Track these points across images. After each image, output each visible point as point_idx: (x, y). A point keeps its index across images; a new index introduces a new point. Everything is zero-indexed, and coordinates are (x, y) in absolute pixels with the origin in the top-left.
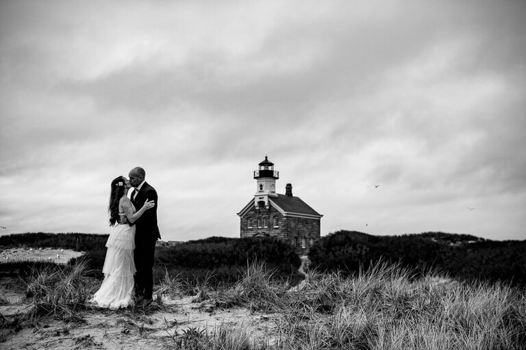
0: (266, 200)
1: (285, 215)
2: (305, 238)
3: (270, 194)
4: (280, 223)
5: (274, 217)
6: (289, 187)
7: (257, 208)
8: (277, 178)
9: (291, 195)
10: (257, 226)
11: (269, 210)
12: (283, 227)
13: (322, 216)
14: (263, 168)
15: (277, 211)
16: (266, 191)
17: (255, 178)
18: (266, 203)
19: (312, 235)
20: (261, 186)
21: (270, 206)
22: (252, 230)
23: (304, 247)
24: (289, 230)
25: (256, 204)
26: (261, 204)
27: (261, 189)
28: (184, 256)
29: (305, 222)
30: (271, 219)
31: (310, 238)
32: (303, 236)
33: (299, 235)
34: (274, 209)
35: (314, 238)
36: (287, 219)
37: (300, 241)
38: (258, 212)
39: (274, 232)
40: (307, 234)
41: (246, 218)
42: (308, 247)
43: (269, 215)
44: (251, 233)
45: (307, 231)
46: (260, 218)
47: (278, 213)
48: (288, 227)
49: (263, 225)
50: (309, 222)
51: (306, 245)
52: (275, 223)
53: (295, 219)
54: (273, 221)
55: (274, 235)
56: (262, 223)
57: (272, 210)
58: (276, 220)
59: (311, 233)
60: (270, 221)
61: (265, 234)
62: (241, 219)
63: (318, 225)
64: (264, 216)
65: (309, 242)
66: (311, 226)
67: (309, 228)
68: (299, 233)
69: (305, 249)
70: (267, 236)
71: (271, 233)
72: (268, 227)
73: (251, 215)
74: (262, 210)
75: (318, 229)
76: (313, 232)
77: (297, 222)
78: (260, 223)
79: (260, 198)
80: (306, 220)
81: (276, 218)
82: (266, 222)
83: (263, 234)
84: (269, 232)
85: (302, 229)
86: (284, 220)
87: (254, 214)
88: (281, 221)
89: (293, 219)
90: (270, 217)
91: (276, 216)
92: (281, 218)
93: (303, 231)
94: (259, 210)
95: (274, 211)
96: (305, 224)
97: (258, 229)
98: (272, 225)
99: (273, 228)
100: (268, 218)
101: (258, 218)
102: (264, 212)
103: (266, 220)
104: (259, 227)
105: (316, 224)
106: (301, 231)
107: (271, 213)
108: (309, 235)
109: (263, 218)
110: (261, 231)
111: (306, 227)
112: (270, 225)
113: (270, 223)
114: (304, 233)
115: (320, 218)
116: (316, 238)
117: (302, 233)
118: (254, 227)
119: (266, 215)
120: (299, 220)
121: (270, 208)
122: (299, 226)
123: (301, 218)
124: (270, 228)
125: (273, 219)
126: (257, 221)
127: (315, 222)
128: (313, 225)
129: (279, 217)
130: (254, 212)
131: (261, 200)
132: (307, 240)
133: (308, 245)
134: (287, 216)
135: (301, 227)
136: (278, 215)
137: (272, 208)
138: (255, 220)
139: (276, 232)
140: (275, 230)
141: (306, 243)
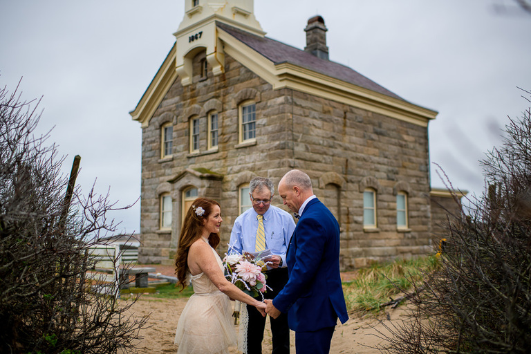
0: (208, 41)
1: (278, 85)
2: (375, 190)
3: (228, 15)
4: (261, 121)
5: (240, 102)
6: (316, 27)
7: (186, 81)
9: (325, 51)
10: (188, 148)
11: (222, 77)
12: (273, 136)
13: (436, 113)
15: (250, 75)
18: (212, 54)
21: (228, 61)
22: (170, 165)
23: (369, 226)
24: (300, 149)
25: (180, 61)
26: (197, 56)
27: (195, 2)
30: (228, 113)
31: (394, 190)
32: (364, 180)
33: (349, 177)
34: (239, 72)
35: (409, 190)
36: (290, 101)
37: (356, 202)
38: (189, 94)
39: (239, 162)
40: (384, 175)
41: (157, 124)
42: (388, 227)
43: (221, 98)
44: (169, 175)
45: (379, 163)
46: (195, 118)
47: (255, 81)
48: (293, 135)
49: (203, 142)
50: (389, 129)
51: (377, 216)
52: (244, 125)
53: (331, 109)
54: (238, 119)
55: (239, 175)
56: (203, 135)
57: (232, 73)
58: (247, 114)
59: (397, 173)
60: (227, 122)
61: (205, 175)
62: (144, 129)
63: (420, 144)
64: (206, 107)
65: (392, 205)
66: (395, 144)
67: (387, 153)
68: (349, 168)
69: (376, 232)
70: (212, 182)
71: (229, 168)
72: (221, 145)
73: (170, 110)
74: (200, 85)
75: (421, 160)
76: (404, 167)
77: (338, 123)
78: (195, 137)
79: (192, 39)
80: (376, 121)
81: (247, 104)
82: (215, 126)
83: (199, 174)
84: (222, 164)
85: (362, 152)
86: (276, 107)
87: (177, 107)
88: (265, 116)
89: (318, 106)
90: (226, 107)
91: (247, 97)
92: (263, 103)
93: (364, 160)
94: (192, 87)
95: (237, 77)
96: (374, 136)
97: (189, 158)
98: (233, 139)
99: (237, 149)
100: (221, 110)
101: (189, 118)
102: (209, 90)
103: (215, 119)
104: (193, 152)
105: (415, 142)
106: (357, 159)
107: (231, 89)
108: (389, 179)
109: (205, 114)
110: (197, 166)
111: (375, 147)
112: (227, 136)
113: (228, 130)
114: (371, 169)
115: (428, 119)
116: (415, 192)
117: (360, 167)
118: (179, 152)
119: (215, 100)
120: (348, 115)
121: (226, 68)
122: (347, 138)
123: (355, 110)
124: (224, 149)
125: (235, 111)
126: (187, 130)
127: (411, 132)
128: (404, 143)
129: (258, 98)
130: (177, 99)
131: (196, 44)
132: (380, 197)
133: (388, 216)
134: (286, 88)
135: (354, 143)
136: (254, 90)
137: (234, 68)
138: (180, 126)
139: (249, 163)
140: (242, 153)
141: (377, 209)
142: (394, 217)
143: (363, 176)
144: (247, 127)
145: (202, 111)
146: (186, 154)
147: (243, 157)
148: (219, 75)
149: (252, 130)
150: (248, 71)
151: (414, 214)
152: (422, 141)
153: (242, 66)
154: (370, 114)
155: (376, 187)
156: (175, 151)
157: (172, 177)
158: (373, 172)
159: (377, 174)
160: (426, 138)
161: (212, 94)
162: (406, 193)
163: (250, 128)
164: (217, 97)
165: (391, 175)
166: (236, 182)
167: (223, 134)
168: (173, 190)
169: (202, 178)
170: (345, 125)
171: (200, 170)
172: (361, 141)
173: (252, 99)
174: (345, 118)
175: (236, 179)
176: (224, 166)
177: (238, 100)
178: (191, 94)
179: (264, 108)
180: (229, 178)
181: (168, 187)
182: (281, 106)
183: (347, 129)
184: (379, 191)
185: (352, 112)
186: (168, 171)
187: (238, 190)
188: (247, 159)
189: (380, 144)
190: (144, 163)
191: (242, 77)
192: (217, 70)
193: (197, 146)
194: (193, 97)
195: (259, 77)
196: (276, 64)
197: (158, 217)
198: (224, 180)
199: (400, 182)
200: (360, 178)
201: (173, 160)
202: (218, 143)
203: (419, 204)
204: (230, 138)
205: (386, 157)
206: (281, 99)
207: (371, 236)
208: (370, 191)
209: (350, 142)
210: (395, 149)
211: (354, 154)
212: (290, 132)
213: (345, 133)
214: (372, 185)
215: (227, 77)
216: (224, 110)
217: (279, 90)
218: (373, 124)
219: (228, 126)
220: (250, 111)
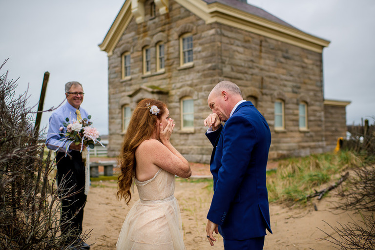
1: (210, 20)
2: (283, 100)
4: (197, 48)
5: (181, 35)
7: (139, 20)
10: (142, 71)
11: (167, 16)
12: (207, 60)
13: (328, 42)
15: (188, 13)
19: (303, 94)
21: (171, 4)
23: (279, 128)
24: (227, 69)
25: (135, 7)
29: (283, 54)
30: (172, 43)
31: (298, 100)
32: (275, 93)
33: (264, 91)
34: (180, 11)
35: (308, 100)
36: (219, 32)
37: (269, 110)
38: (142, 30)
39: (181, 80)
40: (290, 89)
41: (119, 53)
42: (293, 128)
43: (166, 32)
44: (128, 91)
45: (286, 80)
46: (147, 48)
47: (192, 18)
48: (222, 59)
49: (153, 66)
50: (294, 55)
51: (285, 120)
52: (184, 53)
53: (250, 39)
54: (179, 48)
55: (181, 90)
56: (153, 60)
57: (174, 12)
58: (186, 43)
59: (299, 88)
60: (171, 50)
61: (155, 90)
62: (109, 57)
63: (317, 66)
64: (155, 39)
65: (296, 112)
66: (298, 66)
67: (292, 73)
68: (264, 84)
69: (284, 132)
70: (161, 96)
71: (173, 85)
72: (167, 68)
73: (128, 42)
74: (150, 22)
75: (317, 78)
76: (305, 83)
77: (256, 50)
78: (147, 62)
80: (284, 48)
81: (186, 36)
82: (162, 53)
83: (150, 90)
84: (168, 82)
85: (273, 72)
86: (209, 38)
87: (133, 40)
88: (201, 44)
89: (240, 37)
90: (170, 38)
91: (186, 31)
92: (198, 35)
93: (275, 78)
94: (144, 25)
95: (178, 16)
96: (283, 60)
97: (143, 78)
98: (176, 63)
99: (179, 70)
100: (166, 41)
101: (143, 48)
102: (157, 26)
103: (162, 48)
104: (146, 74)
105: (313, 64)
106: (270, 77)
107: (173, 25)
108: (294, 92)
109: (154, 45)
110: (149, 84)
111: (284, 68)
112: (171, 61)
113: (172, 56)
114: (281, 85)
115: (322, 47)
116: (313, 102)
117: (272, 83)
118: (135, 73)
119: (161, 33)
120: (264, 44)
121: (170, 9)
122: (262, 61)
123: (268, 40)
124: (169, 71)
125: (177, 42)
126: (141, 57)
127: (310, 57)
128: (304, 65)
129: (194, 31)
130: (133, 33)
132: (288, 106)
133: (293, 120)
134: (216, 23)
135: (268, 65)
136: (191, 25)
137: (176, 9)
138: (136, 54)
139: (188, 81)
140: (183, 74)
141: (285, 114)
142: (297, 121)
143: (274, 90)
144: (187, 53)
145: (152, 42)
146: (141, 75)
147: (183, 77)
148: (164, 15)
149: (190, 56)
150: (187, 10)
151: (312, 118)
152: (318, 63)
153: (182, 7)
154: (280, 43)
155: (283, 98)
156: (133, 73)
157: (131, 93)
158: (282, 87)
159: (285, 89)
160: (321, 61)
161: (159, 29)
162: (306, 103)
163: (189, 54)
164: (163, 31)
165: (295, 90)
166: (179, 95)
167: (168, 59)
168: (132, 102)
169: (153, 93)
170: (261, 51)
171: (152, 87)
172: (273, 63)
173: (190, 32)
174: (261, 46)
175: (178, 93)
176: (169, 84)
177: (179, 33)
178: (144, 29)
179: (199, 38)
180: (173, 92)
181: (127, 100)
182: (213, 37)
183: (263, 55)
184: (287, 101)
185: (266, 41)
186: (128, 88)
187: (180, 102)
188: (187, 77)
189: (287, 66)
190: (110, 83)
191: (182, 16)
192: (163, 10)
193: (149, 69)
194: (145, 32)
195: (195, 15)
196: (208, 4)
197: (121, 123)
198: (169, 94)
199: (302, 94)
200: (272, 92)
201: (131, 80)
202: (165, 66)
203: (315, 111)
204: (173, 62)
205: (291, 76)
206: (212, 32)
207: (280, 135)
208: (279, 101)
209: (265, 64)
210: (298, 69)
211: (268, 74)
212: (219, 57)
213: (260, 57)
214: (281, 97)
215: (170, 15)
216: (168, 41)
217: (211, 24)
218: (282, 50)
219: (172, 53)
220: (188, 41)
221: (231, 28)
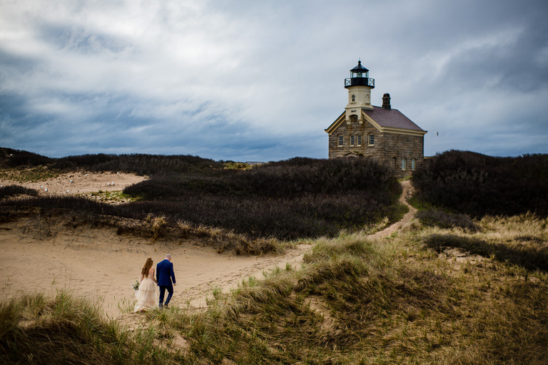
0: (359, 113)
1: (382, 131)
2: (406, 159)
3: (364, 106)
4: (376, 140)
5: (369, 133)
6: (387, 98)
7: (348, 123)
8: (373, 87)
9: (390, 107)
10: (349, 144)
11: (362, 125)
12: (379, 145)
13: (426, 132)
14: (355, 75)
15: (373, 126)
16: (360, 103)
17: (346, 87)
18: (359, 118)
19: (414, 155)
20: (353, 96)
21: (364, 120)
22: (342, 149)
23: (403, 169)
24: (386, 148)
25: (347, 118)
26: (354, 117)
27: (353, 100)
28: (260, 182)
29: (406, 139)
30: (364, 136)
31: (411, 158)
32: (403, 156)
33: (399, 155)
34: (369, 125)
36: (384, 136)
37: (400, 162)
38: (349, 127)
39: (368, 151)
41: (336, 135)
42: (409, 170)
43: (362, 131)
45: (408, 150)
46: (352, 135)
47: (374, 128)
48: (385, 145)
49: (355, 143)
51: (406, 166)
52: (370, 141)
53: (394, 136)
54: (368, 138)
55: (368, 155)
56: (355, 141)
57: (366, 125)
58: (371, 137)
59: (412, 153)
60: (364, 138)
62: (330, 136)
63: (421, 143)
64: (356, 133)
65: (411, 163)
66: (413, 144)
68: (399, 153)
69: (405, 171)
70: (360, 156)
71: (365, 152)
73: (341, 131)
74: (354, 126)
75: (421, 148)
76: (415, 151)
77: (396, 140)
78: (352, 141)
79: (352, 111)
81: (371, 134)
82: (360, 139)
84: (362, 151)
85: (403, 148)
86: (381, 137)
87: (345, 131)
89: (391, 136)
90: (364, 134)
91: (371, 132)
92: (376, 135)
93: (403, 150)
94: (351, 126)
96: (406, 142)
97: (350, 147)
98: (366, 144)
99: (368, 147)
100: (362, 135)
101: (350, 135)
103: (359, 137)
104: (352, 146)
105: (419, 142)
106: (401, 150)
107: (365, 129)
108: (410, 155)
109: (355, 135)
110: (354, 151)
111: (406, 145)
114: (405, 152)
115: (424, 134)
116: (419, 158)
117: (401, 152)
118: (345, 145)
120: (399, 137)
121: (364, 123)
122: (398, 144)
123: (401, 135)
124: (363, 146)
125: (367, 136)
126: (348, 139)
127: (418, 139)
128: (415, 143)
129: (375, 133)
130: (345, 128)
131: (353, 113)
132: (407, 161)
133: (409, 166)
135: (400, 145)
136: (373, 131)
137: (367, 123)
138: (346, 137)
141: (406, 164)
142: (411, 166)
143: (402, 154)
146: (348, 146)
150: (371, 125)
151: (417, 165)
153: (369, 123)
154: (405, 136)
155: (406, 157)
157: (343, 153)
159: (407, 154)
160: (423, 140)
161: (358, 129)
162: (415, 159)
163: (372, 142)
164: (360, 130)
167: (363, 142)
168: (346, 157)
169: (357, 155)
171: (356, 152)
172: (402, 144)
173: (373, 133)
179: (377, 137)
180: (365, 155)
181: (341, 156)
183: (399, 141)
186: (341, 151)
188: (371, 150)
189: (408, 144)
190: (330, 147)
193: (353, 144)
194: (351, 129)
196: (382, 126)
198: (363, 155)
201: (343, 147)
202: (361, 144)
203: (419, 162)
205: (409, 148)
206: (382, 135)
208: (404, 159)
211: (400, 148)
215: (364, 125)
217: (382, 133)
219: (364, 140)
221: (388, 134)
